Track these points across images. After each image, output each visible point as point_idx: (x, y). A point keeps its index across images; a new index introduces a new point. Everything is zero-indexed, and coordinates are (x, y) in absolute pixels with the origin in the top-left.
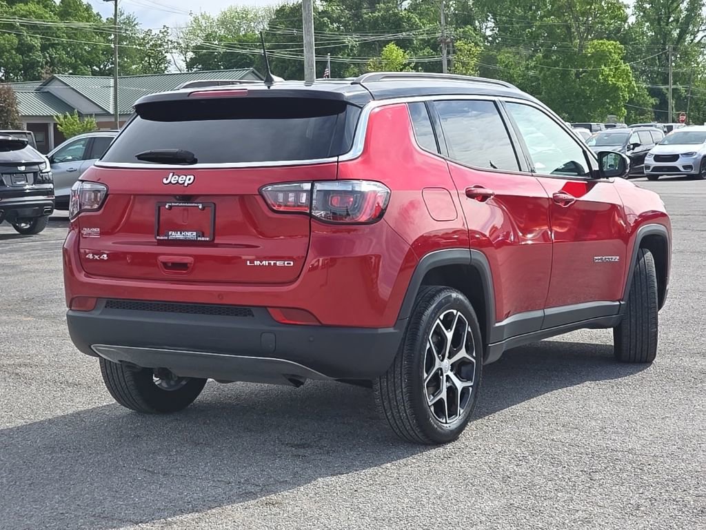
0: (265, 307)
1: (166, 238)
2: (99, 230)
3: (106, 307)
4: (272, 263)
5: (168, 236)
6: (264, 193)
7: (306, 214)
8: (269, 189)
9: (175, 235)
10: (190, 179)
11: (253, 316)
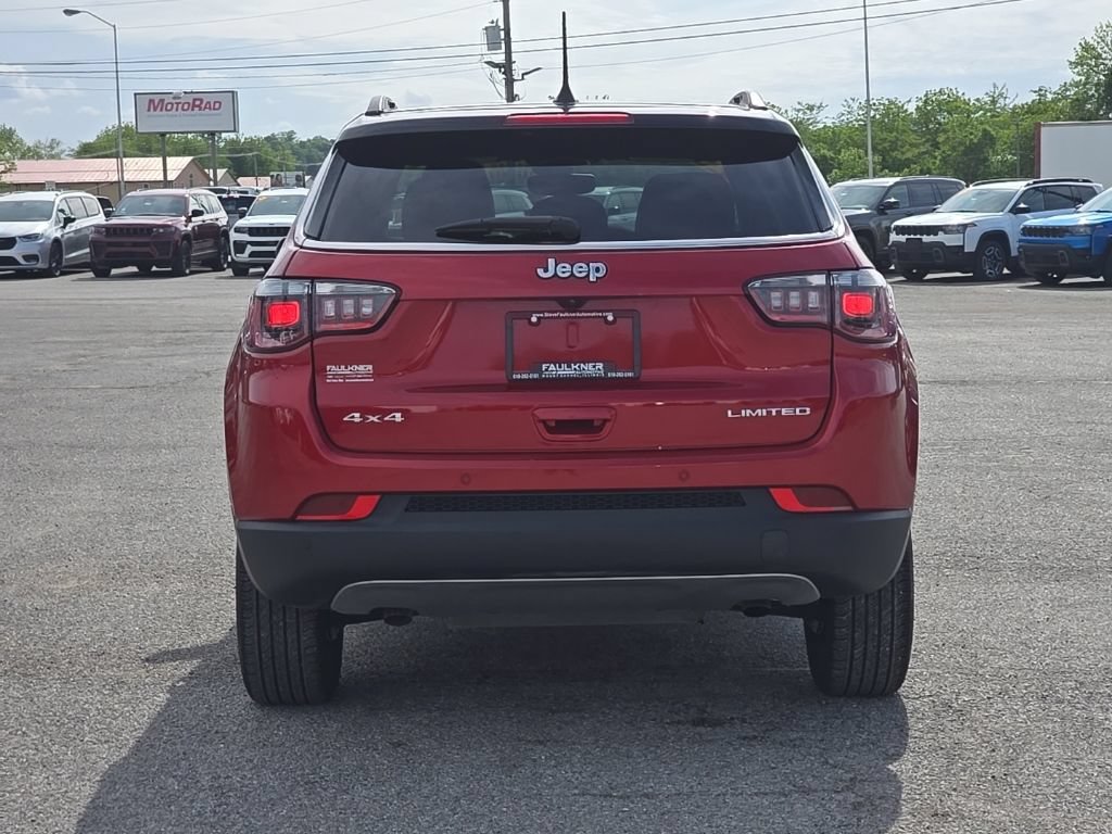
0: (766, 488)
1: (536, 376)
2: (370, 367)
3: (406, 510)
4: (774, 411)
5: (541, 372)
6: (753, 293)
7: (819, 325)
8: (757, 285)
9: (553, 370)
10: (597, 270)
11: (744, 504)
